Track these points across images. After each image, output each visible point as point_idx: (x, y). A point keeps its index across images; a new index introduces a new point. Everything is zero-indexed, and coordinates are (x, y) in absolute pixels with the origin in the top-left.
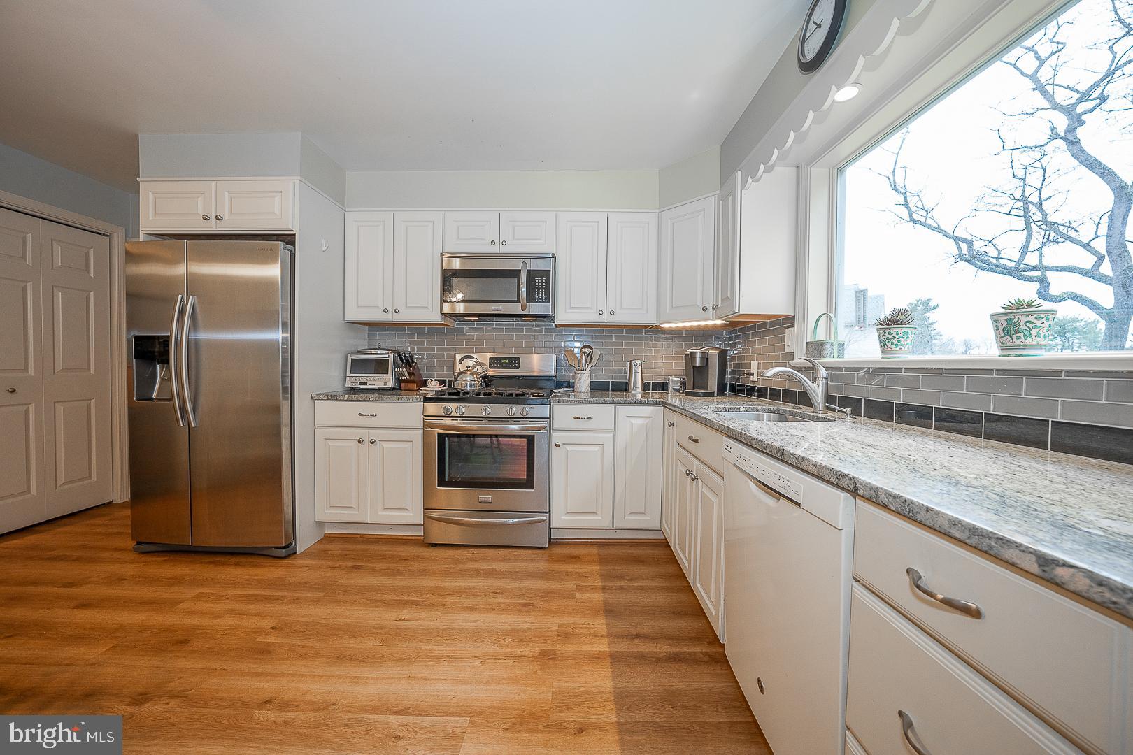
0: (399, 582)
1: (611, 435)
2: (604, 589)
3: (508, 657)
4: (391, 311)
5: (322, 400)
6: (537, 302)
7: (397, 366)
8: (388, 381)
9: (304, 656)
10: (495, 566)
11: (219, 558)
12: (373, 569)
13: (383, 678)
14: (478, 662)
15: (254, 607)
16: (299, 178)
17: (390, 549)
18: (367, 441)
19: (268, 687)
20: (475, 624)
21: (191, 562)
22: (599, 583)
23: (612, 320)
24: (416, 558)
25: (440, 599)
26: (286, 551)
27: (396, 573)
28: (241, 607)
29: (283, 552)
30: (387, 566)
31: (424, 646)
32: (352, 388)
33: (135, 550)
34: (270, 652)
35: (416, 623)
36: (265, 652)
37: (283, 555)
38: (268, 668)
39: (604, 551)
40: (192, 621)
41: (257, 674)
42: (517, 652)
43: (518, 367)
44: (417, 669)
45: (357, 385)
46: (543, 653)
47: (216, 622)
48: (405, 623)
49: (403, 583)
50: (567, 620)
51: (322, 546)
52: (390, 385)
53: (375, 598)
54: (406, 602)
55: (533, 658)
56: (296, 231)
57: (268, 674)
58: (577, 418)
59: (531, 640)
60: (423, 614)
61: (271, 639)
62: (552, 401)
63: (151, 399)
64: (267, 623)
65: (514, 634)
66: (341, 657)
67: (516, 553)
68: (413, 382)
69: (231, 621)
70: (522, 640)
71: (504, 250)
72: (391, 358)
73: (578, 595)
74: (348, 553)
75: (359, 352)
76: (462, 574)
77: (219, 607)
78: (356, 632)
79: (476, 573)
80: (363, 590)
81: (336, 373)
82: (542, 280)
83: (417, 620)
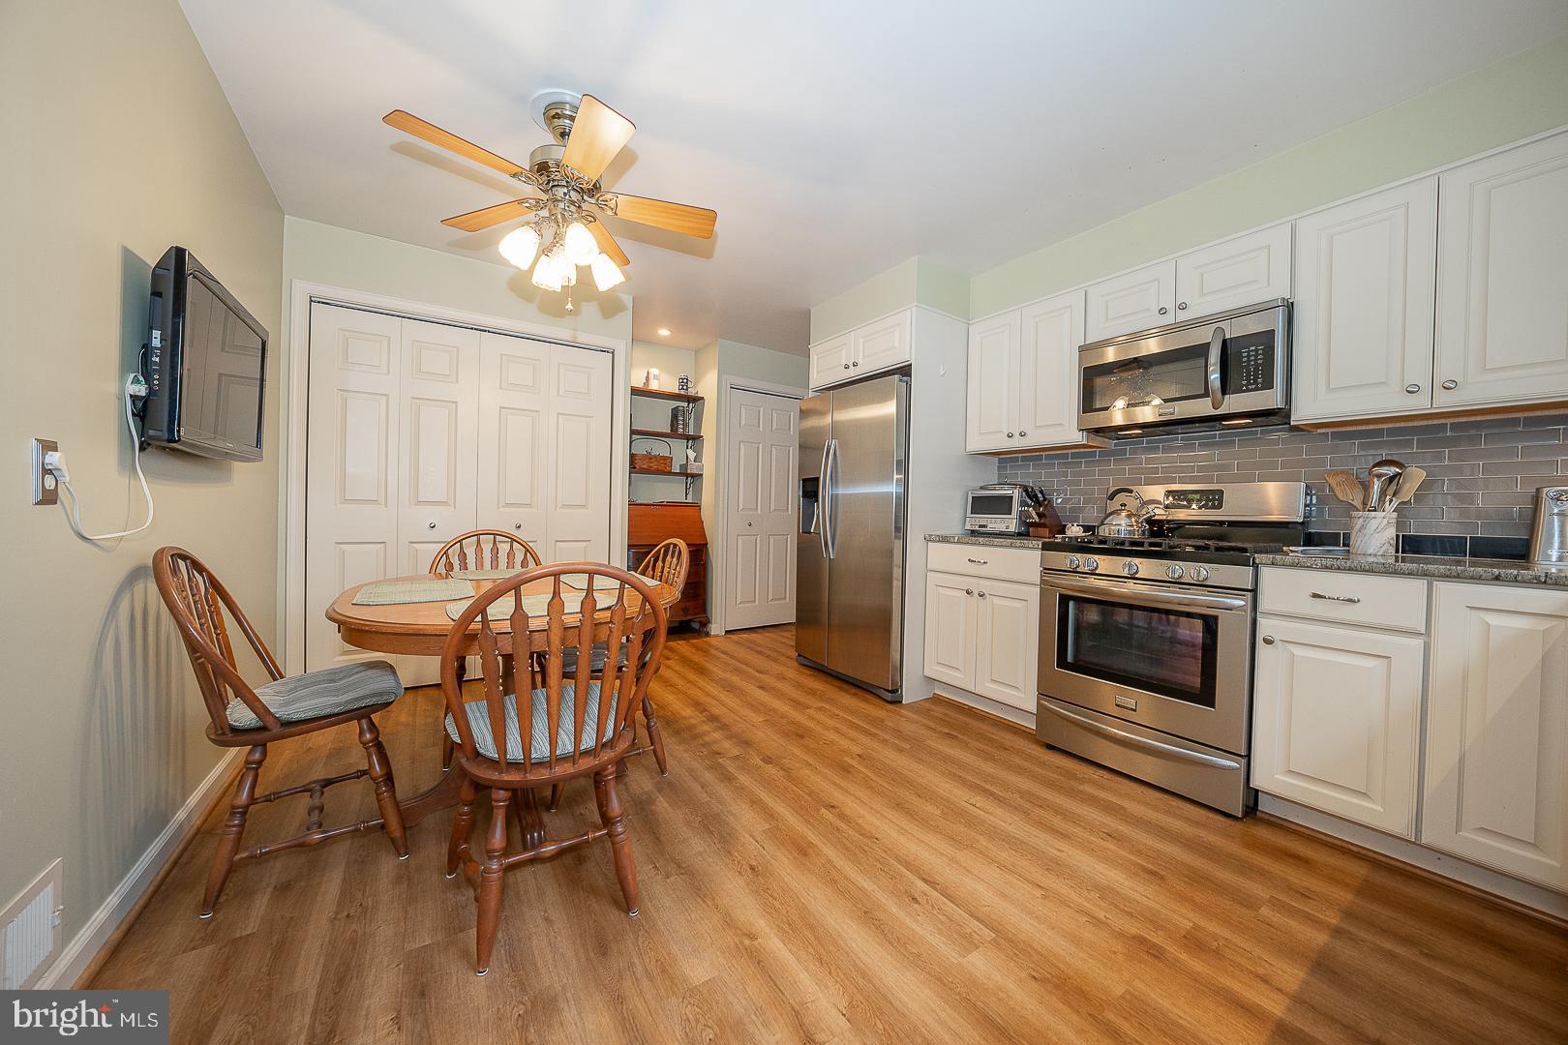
0: (988, 768)
1: (1419, 642)
2: (1337, 932)
3: (1080, 911)
4: (1017, 435)
5: (934, 541)
6: (1244, 391)
7: (1023, 504)
8: (1010, 523)
9: (871, 788)
10: (1125, 804)
11: (845, 686)
12: (966, 744)
13: (926, 844)
14: (1038, 893)
15: (853, 733)
16: (915, 303)
17: (995, 732)
18: (976, 593)
19: (837, 797)
20: (1058, 853)
21: (826, 682)
22: (1333, 919)
23: (1446, 402)
24: (1019, 752)
25: (1027, 805)
26: (891, 696)
27: (988, 757)
28: (844, 729)
29: (889, 696)
30: (982, 747)
31: (983, 841)
32: (973, 532)
33: (797, 660)
34: (849, 772)
35: (987, 815)
36: (846, 770)
37: (889, 699)
38: (843, 783)
39: (1380, 878)
40: (810, 724)
41: (835, 784)
42: (1101, 915)
43: (1220, 506)
44: (963, 856)
45: (977, 528)
46: (1141, 941)
47: (825, 732)
48: (975, 809)
49: (992, 771)
50: (1213, 927)
51: (927, 705)
52: (1013, 528)
53: (956, 773)
54: (986, 791)
55: (1120, 935)
56: (913, 362)
57: (841, 788)
58: (1315, 596)
59: (1131, 915)
60: (999, 811)
61: (854, 763)
62: (1257, 561)
63: (810, 533)
64: (857, 750)
65: (1106, 892)
66: (899, 806)
67: (1174, 803)
68: (1043, 526)
69: (832, 736)
70: (1116, 906)
71: (1183, 316)
72: (1016, 494)
73: (1265, 911)
74: (948, 719)
75: (981, 488)
76: (1072, 793)
77: (830, 722)
78: (925, 793)
79: (1092, 801)
80: (947, 759)
81: (956, 513)
82: (1256, 350)
83: (988, 813)
